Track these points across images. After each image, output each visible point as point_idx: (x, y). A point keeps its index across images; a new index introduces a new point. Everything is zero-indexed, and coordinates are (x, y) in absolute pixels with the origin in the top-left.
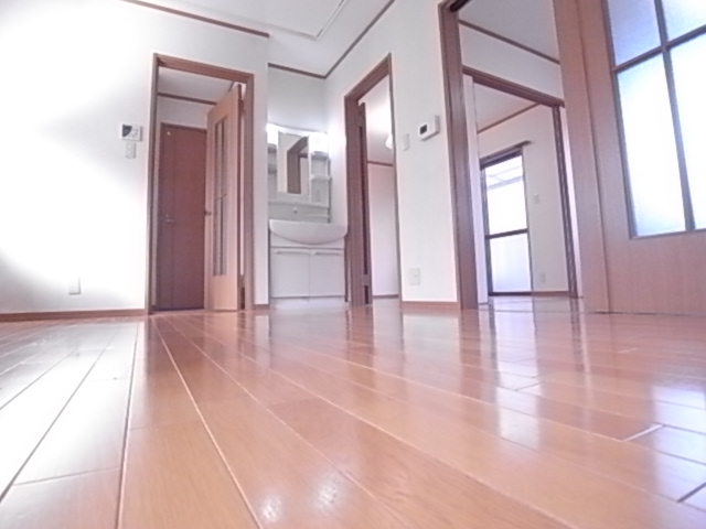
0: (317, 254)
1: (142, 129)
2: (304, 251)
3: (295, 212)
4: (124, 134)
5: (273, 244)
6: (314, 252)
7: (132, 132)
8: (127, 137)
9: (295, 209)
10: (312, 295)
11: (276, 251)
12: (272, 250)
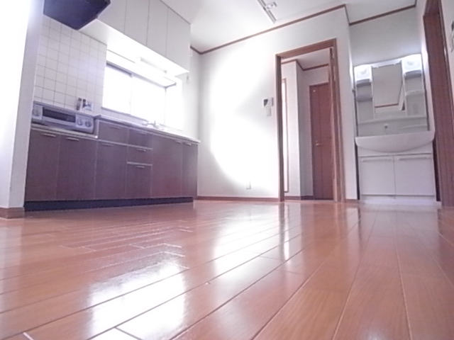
0: (401, 160)
1: (273, 99)
2: (388, 158)
3: (386, 127)
4: (265, 104)
5: (359, 155)
6: (398, 158)
7: (268, 102)
8: (267, 105)
9: (386, 125)
10: (398, 194)
11: (363, 159)
12: (359, 160)
